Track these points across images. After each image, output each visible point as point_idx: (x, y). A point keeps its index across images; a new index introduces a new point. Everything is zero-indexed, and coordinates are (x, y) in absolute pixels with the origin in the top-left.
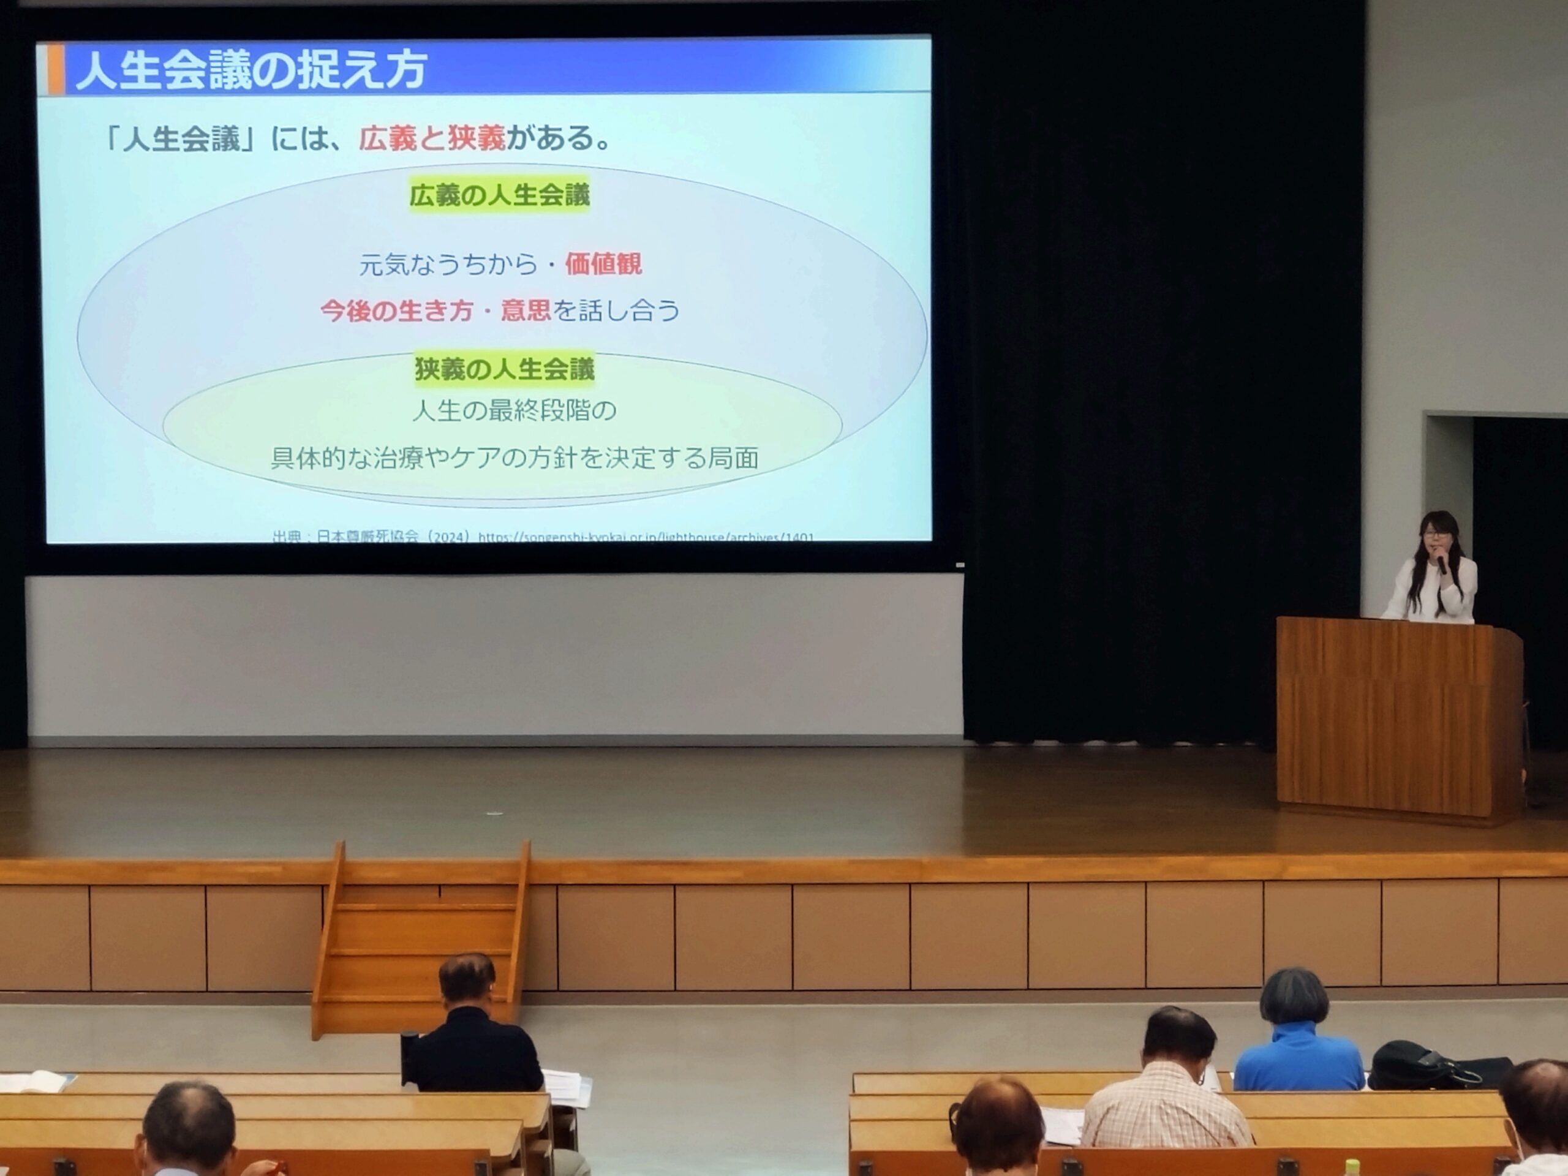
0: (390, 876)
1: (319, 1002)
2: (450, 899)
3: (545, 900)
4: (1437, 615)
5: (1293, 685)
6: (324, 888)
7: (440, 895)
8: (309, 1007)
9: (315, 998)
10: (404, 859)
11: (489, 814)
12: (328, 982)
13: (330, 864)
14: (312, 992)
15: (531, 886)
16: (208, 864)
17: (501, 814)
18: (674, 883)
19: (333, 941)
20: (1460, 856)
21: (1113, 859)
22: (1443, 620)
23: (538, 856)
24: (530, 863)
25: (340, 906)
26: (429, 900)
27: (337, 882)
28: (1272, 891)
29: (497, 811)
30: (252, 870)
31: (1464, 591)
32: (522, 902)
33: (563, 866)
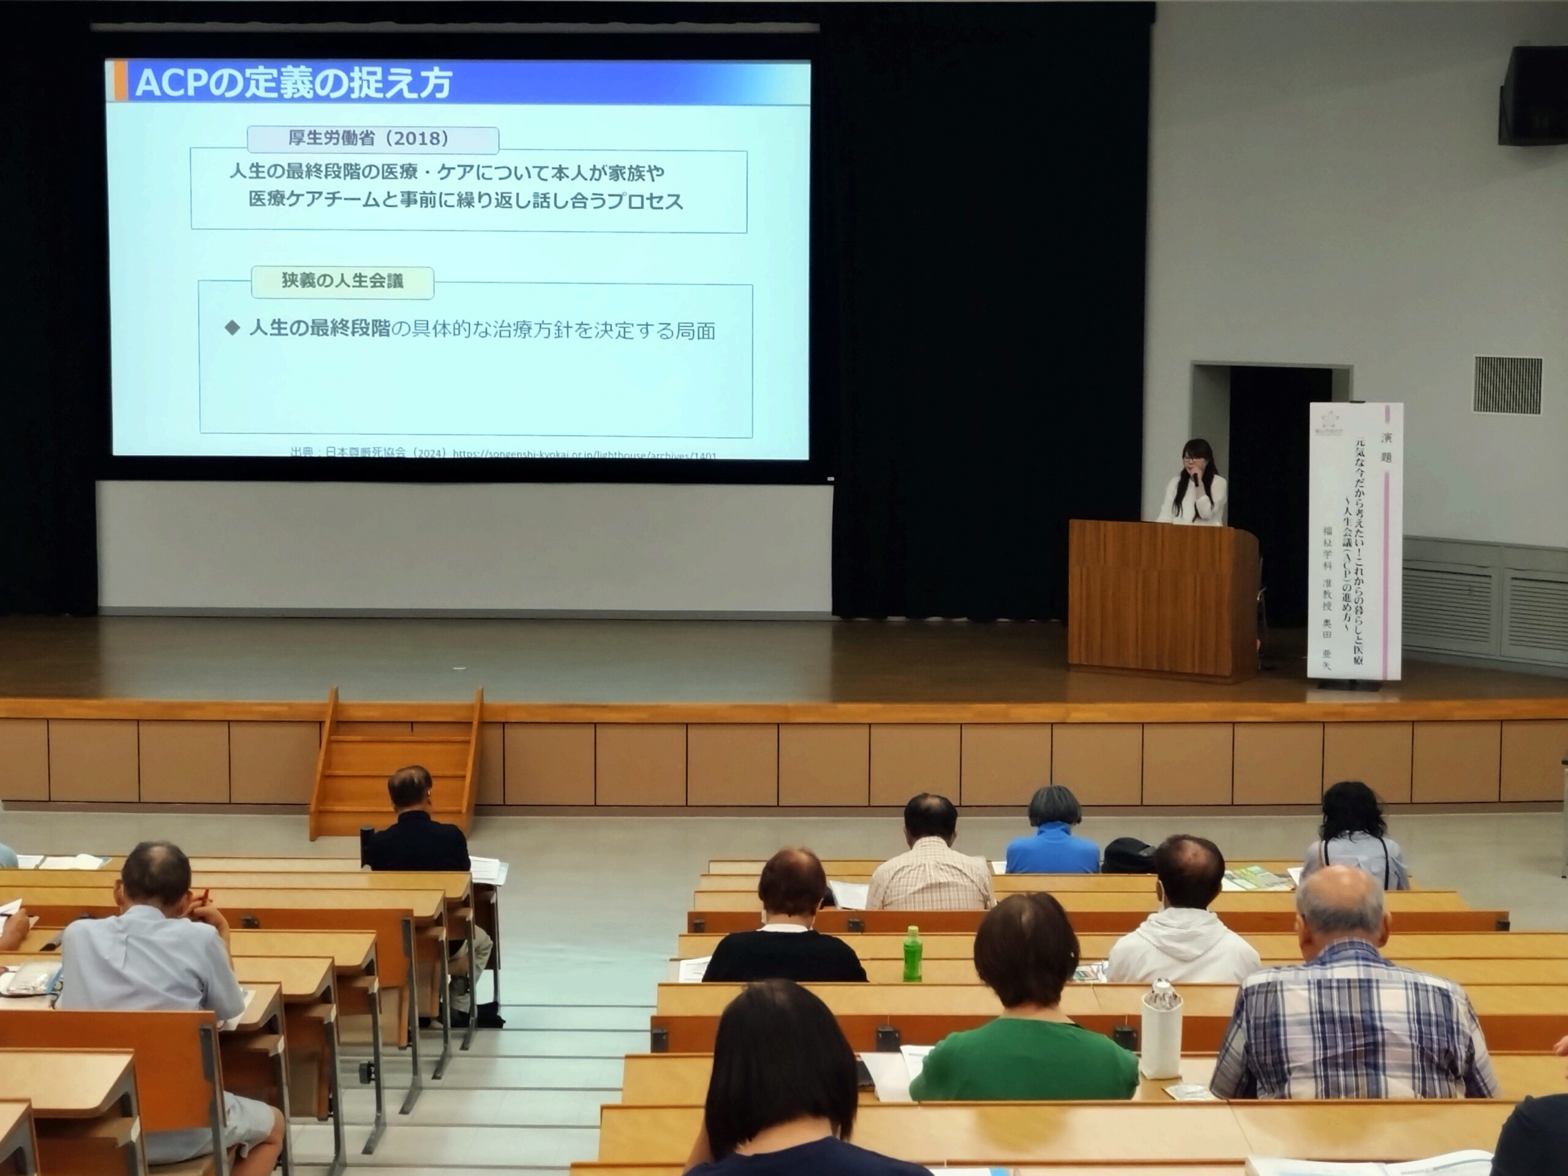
0: (374, 715)
1: (315, 812)
2: (420, 733)
3: (495, 734)
4: (1193, 521)
5: (1081, 571)
6: (321, 723)
7: (412, 730)
8: (307, 817)
9: (312, 808)
10: (385, 702)
11: (455, 668)
12: (324, 796)
13: (325, 705)
14: (309, 804)
15: (483, 723)
16: (230, 704)
17: (464, 668)
18: (595, 721)
19: (328, 764)
20: (1204, 706)
21: (935, 706)
22: (1197, 523)
23: (488, 700)
24: (482, 704)
25: (333, 738)
26: (404, 733)
27: (332, 717)
28: (1057, 731)
29: (462, 667)
30: (265, 709)
31: (1215, 500)
32: (475, 736)
33: (507, 709)
